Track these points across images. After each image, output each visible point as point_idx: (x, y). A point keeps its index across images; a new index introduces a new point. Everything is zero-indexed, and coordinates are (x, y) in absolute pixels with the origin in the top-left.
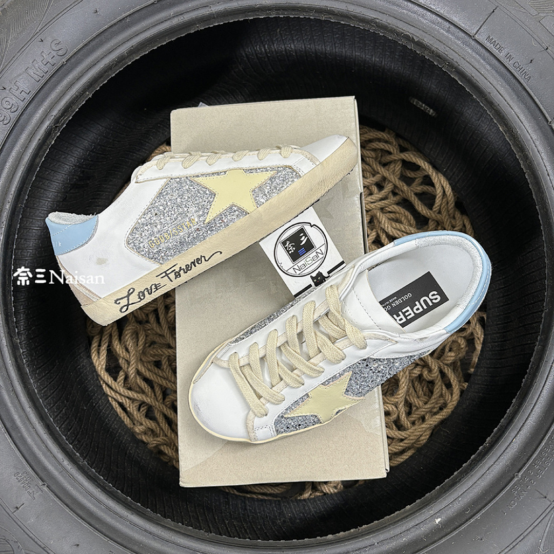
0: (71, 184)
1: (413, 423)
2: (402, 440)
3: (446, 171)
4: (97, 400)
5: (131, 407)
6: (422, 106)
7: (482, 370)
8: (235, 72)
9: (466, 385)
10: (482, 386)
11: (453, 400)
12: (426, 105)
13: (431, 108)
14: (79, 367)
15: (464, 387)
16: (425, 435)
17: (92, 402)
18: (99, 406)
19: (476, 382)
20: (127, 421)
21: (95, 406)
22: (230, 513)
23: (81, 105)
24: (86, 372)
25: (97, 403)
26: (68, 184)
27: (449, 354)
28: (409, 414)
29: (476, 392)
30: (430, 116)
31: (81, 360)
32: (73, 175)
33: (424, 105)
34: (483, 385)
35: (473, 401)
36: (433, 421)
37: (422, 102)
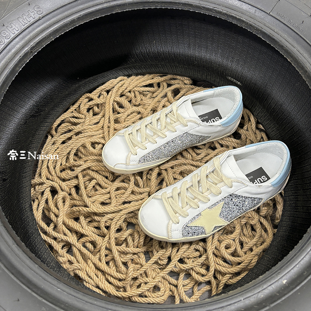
0: (30, 115)
1: (245, 253)
2: (239, 264)
3: (252, 107)
4: (34, 239)
5: (57, 247)
6: (234, 81)
7: (286, 218)
9: (276, 230)
10: (287, 228)
11: (269, 239)
12: (236, 80)
13: (238, 82)
14: (24, 217)
15: (275, 232)
16: (255, 259)
17: (31, 240)
18: (35, 243)
19: (283, 225)
21: (32, 243)
23: (47, 43)
24: (28, 221)
25: (34, 241)
26: (28, 115)
28: (242, 248)
29: (284, 232)
30: (239, 85)
31: (26, 213)
32: (32, 111)
33: (234, 80)
34: (288, 227)
35: (283, 237)
36: (258, 250)
37: (233, 79)
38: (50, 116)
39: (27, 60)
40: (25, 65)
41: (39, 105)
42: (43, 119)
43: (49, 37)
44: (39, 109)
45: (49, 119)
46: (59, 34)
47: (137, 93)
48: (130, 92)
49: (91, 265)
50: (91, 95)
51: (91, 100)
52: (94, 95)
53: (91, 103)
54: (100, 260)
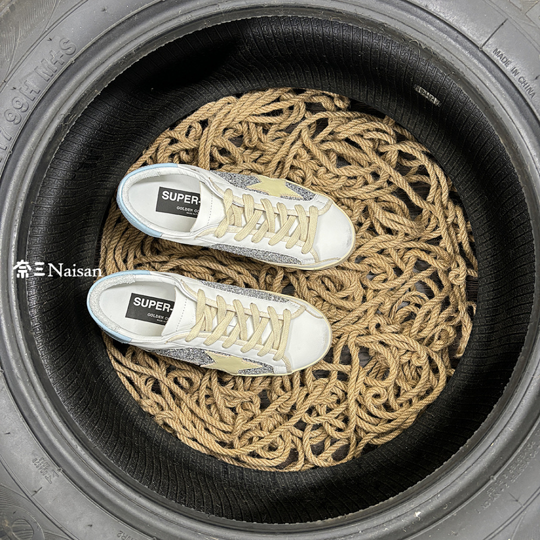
0: (80, 163)
1: (401, 405)
2: (389, 421)
3: (446, 164)
4: (107, 375)
5: (139, 382)
6: (426, 95)
7: (469, 359)
8: (241, 53)
9: (453, 371)
10: (467, 375)
11: (440, 385)
12: (430, 93)
13: (435, 97)
14: (89, 343)
15: (451, 373)
16: (412, 418)
17: (102, 376)
18: (108, 381)
19: (462, 370)
20: (134, 394)
21: (104, 380)
22: (229, 482)
23: (90, 102)
24: (96, 349)
25: (106, 378)
26: (76, 162)
27: (438, 342)
28: (397, 395)
29: (462, 380)
30: (434, 105)
31: (91, 338)
32: (82, 154)
33: (428, 94)
34: (469, 373)
35: (458, 388)
36: (419, 405)
37: (426, 90)
38: (110, 176)
39: (62, 139)
40: (58, 148)
41: (91, 144)
42: (100, 181)
43: (91, 92)
44: (92, 151)
45: (109, 182)
46: (107, 82)
47: (252, 126)
48: (240, 123)
49: (186, 410)
50: (174, 134)
51: (174, 141)
52: (179, 132)
53: (174, 148)
54: (198, 402)
